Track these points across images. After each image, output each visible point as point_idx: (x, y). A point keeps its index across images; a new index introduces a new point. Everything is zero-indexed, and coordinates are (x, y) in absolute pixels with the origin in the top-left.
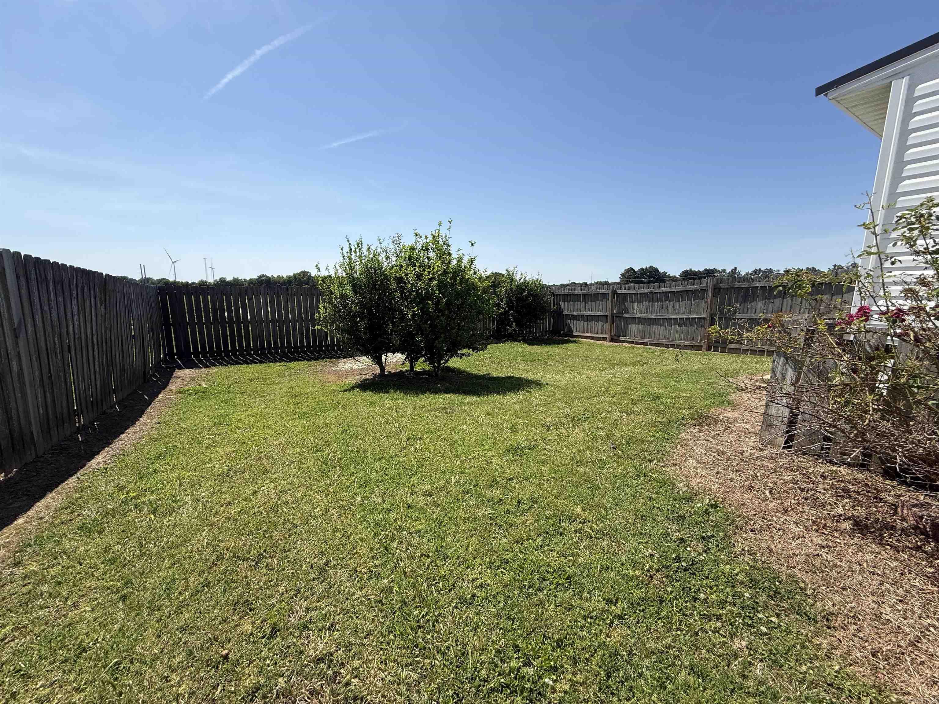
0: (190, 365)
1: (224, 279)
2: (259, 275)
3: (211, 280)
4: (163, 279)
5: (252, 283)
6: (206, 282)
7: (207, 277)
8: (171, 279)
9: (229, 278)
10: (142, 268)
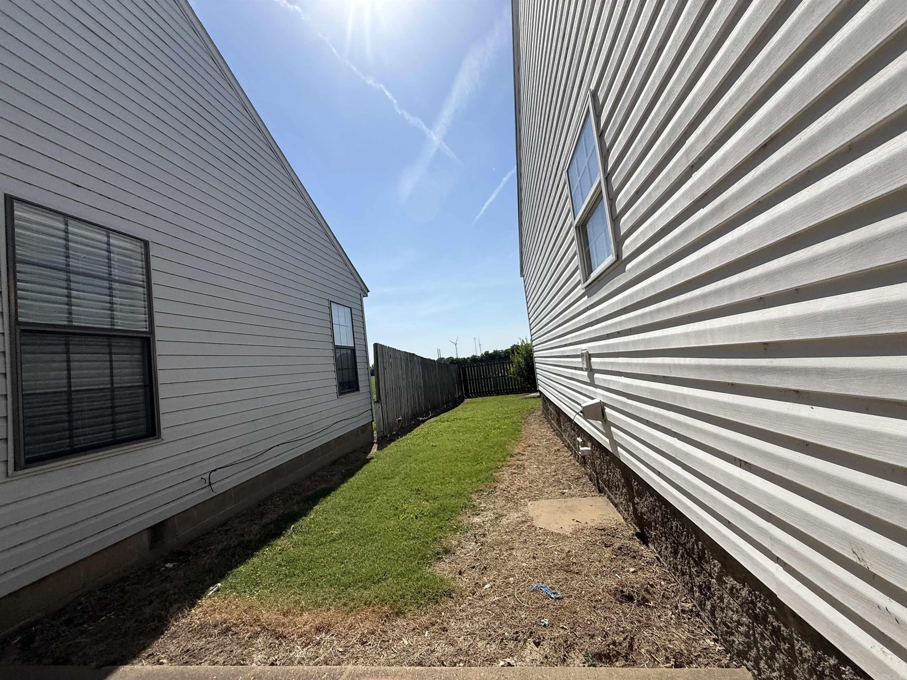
0: (470, 397)
1: (488, 352)
2: (511, 345)
3: (479, 355)
4: (450, 357)
5: (507, 353)
6: (476, 356)
7: (476, 353)
8: (455, 357)
9: (491, 352)
10: (439, 351)
